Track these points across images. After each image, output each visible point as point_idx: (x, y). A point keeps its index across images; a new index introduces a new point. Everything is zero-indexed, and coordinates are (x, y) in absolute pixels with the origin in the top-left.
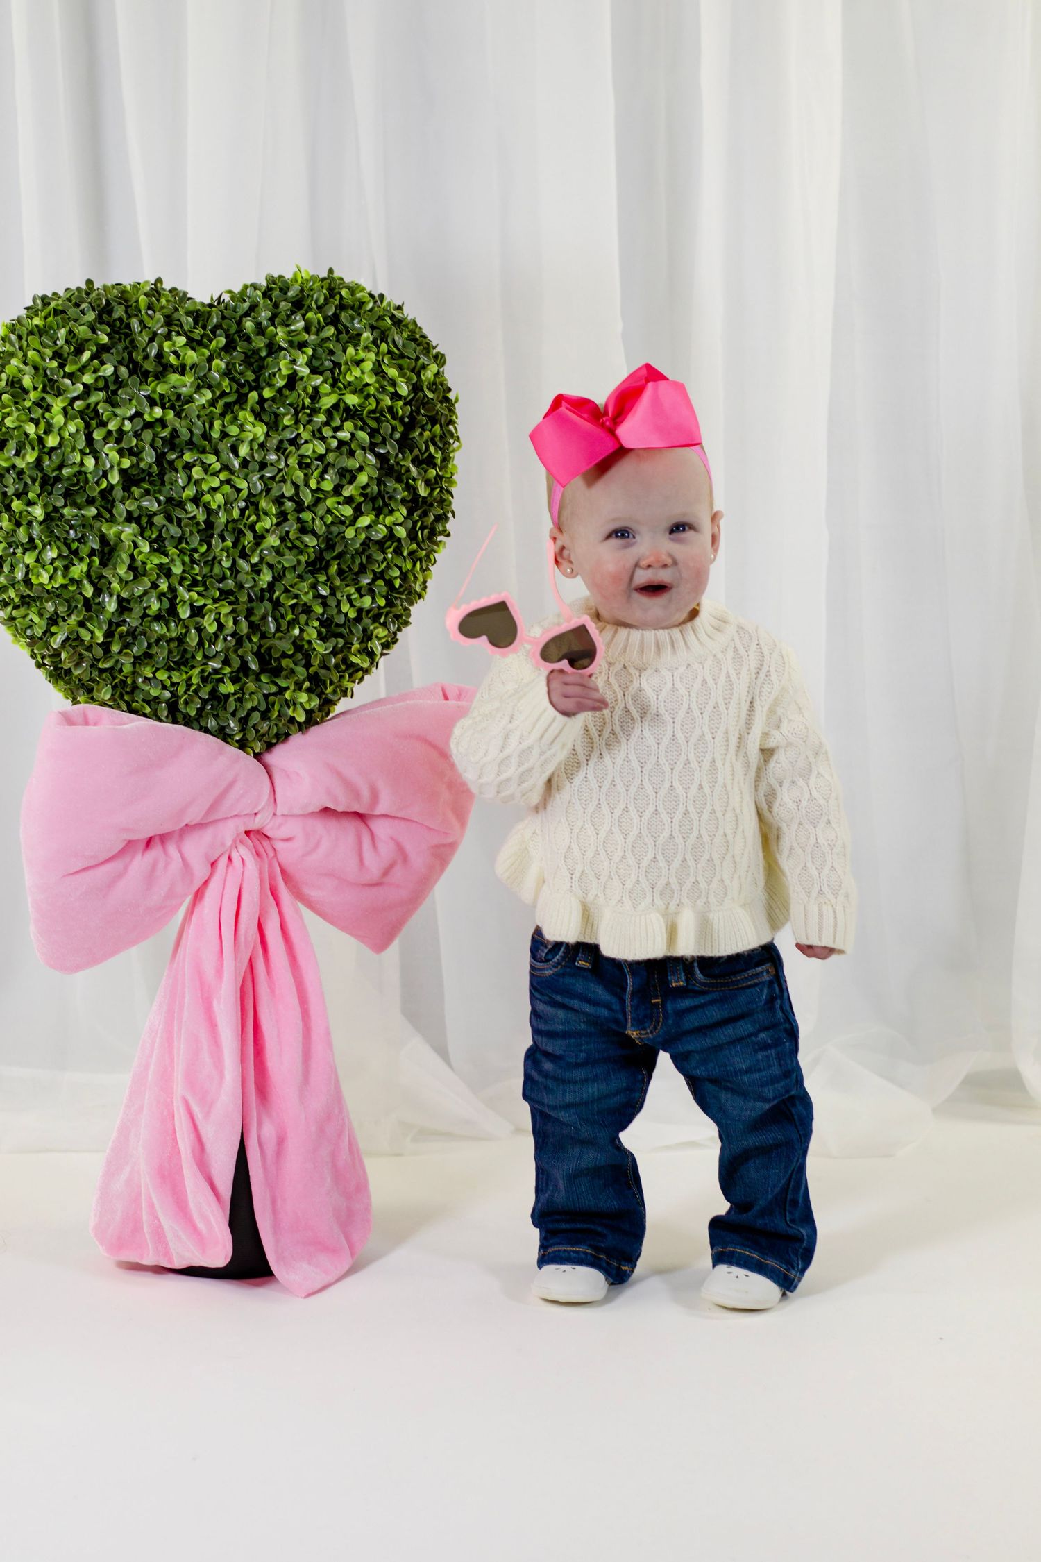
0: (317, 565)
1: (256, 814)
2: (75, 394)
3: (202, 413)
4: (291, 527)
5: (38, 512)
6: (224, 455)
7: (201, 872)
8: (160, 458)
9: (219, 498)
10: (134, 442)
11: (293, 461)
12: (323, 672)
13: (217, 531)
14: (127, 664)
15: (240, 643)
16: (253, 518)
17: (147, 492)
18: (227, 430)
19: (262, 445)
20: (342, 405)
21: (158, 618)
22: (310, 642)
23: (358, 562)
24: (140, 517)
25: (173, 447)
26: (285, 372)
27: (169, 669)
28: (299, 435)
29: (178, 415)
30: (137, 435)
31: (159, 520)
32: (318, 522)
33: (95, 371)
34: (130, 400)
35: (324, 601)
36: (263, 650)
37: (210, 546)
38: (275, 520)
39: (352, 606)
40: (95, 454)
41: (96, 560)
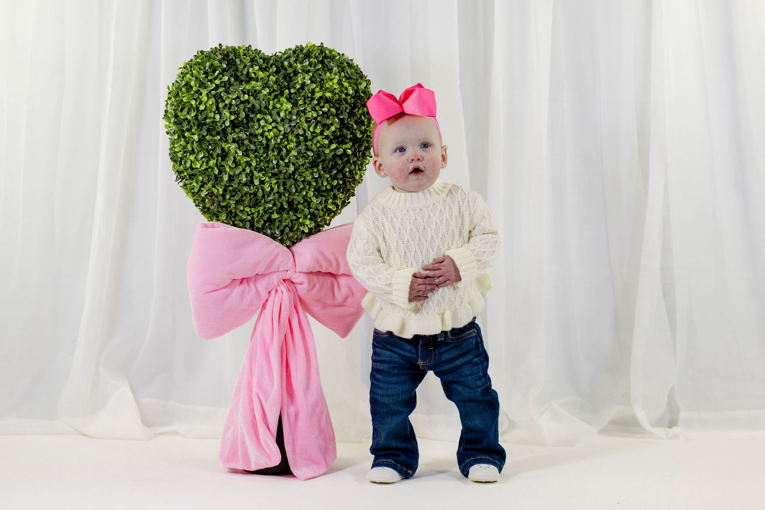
0: (313, 164)
1: (287, 271)
2: (212, 88)
3: (265, 98)
4: (302, 147)
5: (196, 137)
6: (274, 117)
7: (264, 295)
8: (247, 116)
9: (272, 134)
10: (236, 109)
11: (303, 119)
12: (316, 212)
13: (271, 148)
14: (232, 203)
15: (280, 197)
16: (286, 143)
17: (242, 130)
18: (275, 106)
19: (290, 113)
20: (324, 97)
21: (246, 184)
22: (310, 198)
23: (331, 164)
24: (238, 141)
25: (253, 112)
26: (300, 82)
27: (251, 207)
28: (305, 109)
29: (255, 98)
30: (237, 106)
31: (246, 142)
32: (314, 146)
33: (221, 79)
34: (235, 92)
35: (316, 180)
36: (290, 200)
37: (267, 154)
38: (295, 145)
39: (328, 183)
40: (220, 114)
41: (220, 158)
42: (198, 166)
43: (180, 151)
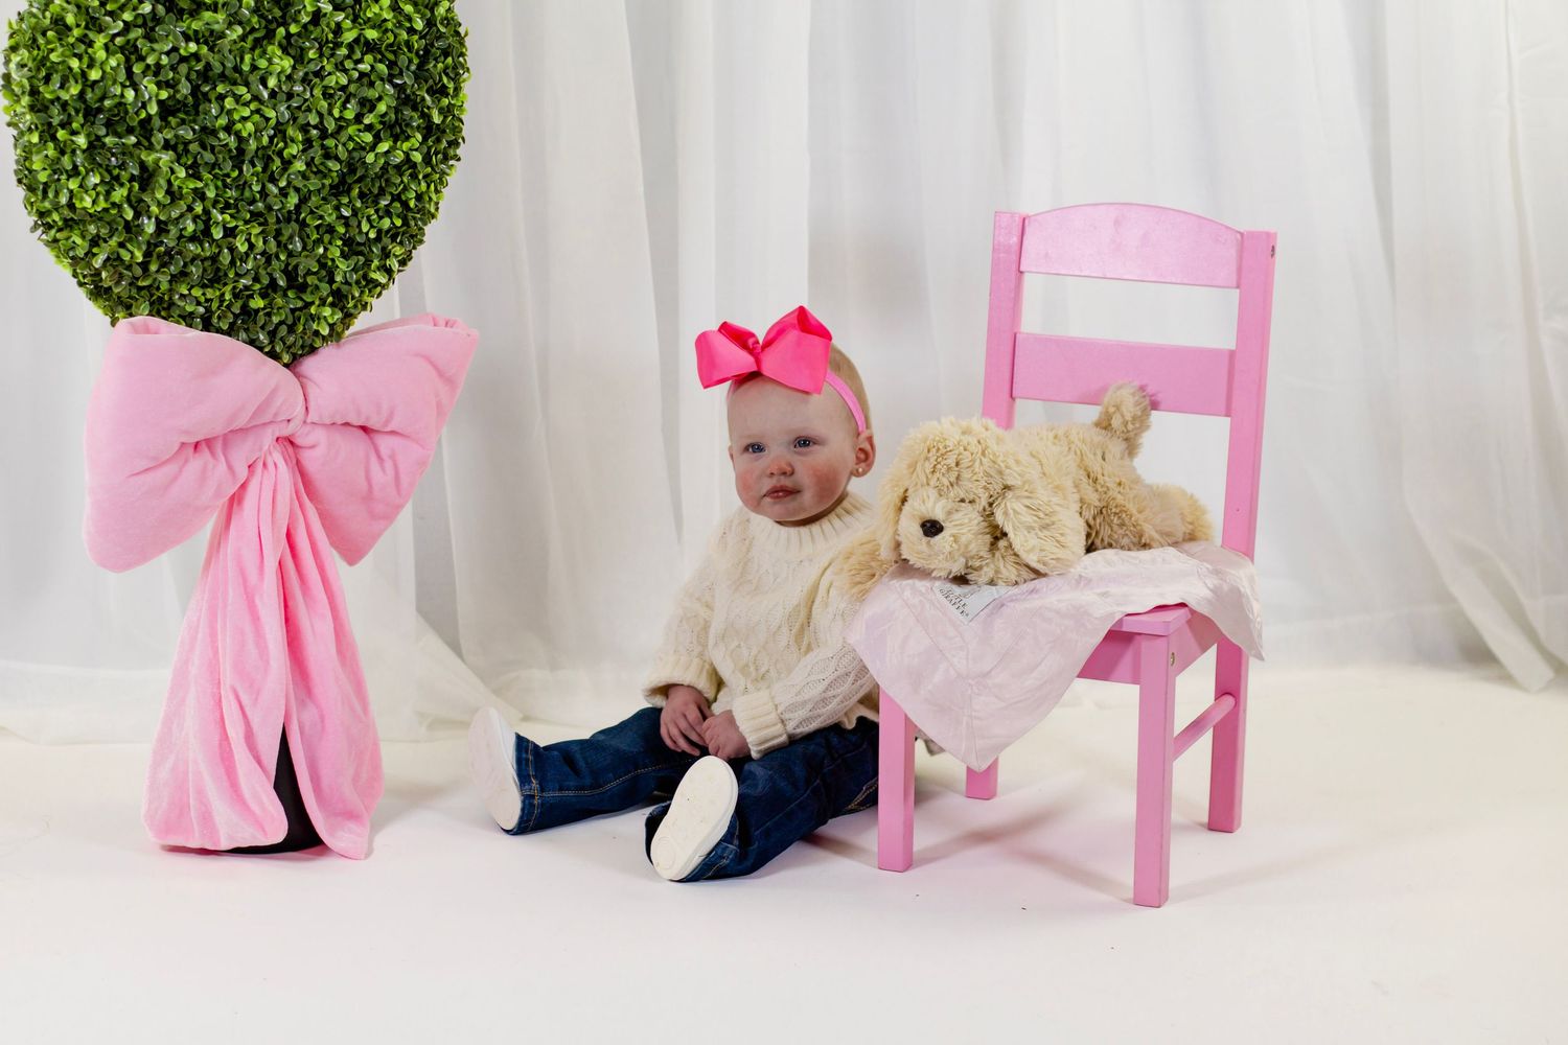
0: (340, 189)
1: (289, 421)
2: (115, 31)
3: (234, 48)
4: (317, 153)
5: (82, 141)
6: (253, 87)
8: (195, 90)
9: (250, 126)
10: (171, 75)
11: (318, 92)
12: (345, 288)
13: (248, 157)
14: (164, 281)
15: (268, 261)
16: (281, 145)
17: (183, 122)
18: (257, 63)
19: (289, 77)
20: (362, 40)
21: (193, 239)
22: (333, 260)
23: (377, 185)
24: (176, 144)
25: (206, 80)
26: (310, 9)
27: (204, 286)
28: (323, 67)
29: (211, 49)
30: (173, 68)
31: (194, 147)
32: (340, 147)
33: (135, 9)
34: (167, 36)
35: (346, 222)
36: (290, 268)
37: (241, 171)
38: (301, 147)
39: (372, 227)
40: (135, 87)
41: (136, 185)
42: (87, 202)
43: (45, 169)
